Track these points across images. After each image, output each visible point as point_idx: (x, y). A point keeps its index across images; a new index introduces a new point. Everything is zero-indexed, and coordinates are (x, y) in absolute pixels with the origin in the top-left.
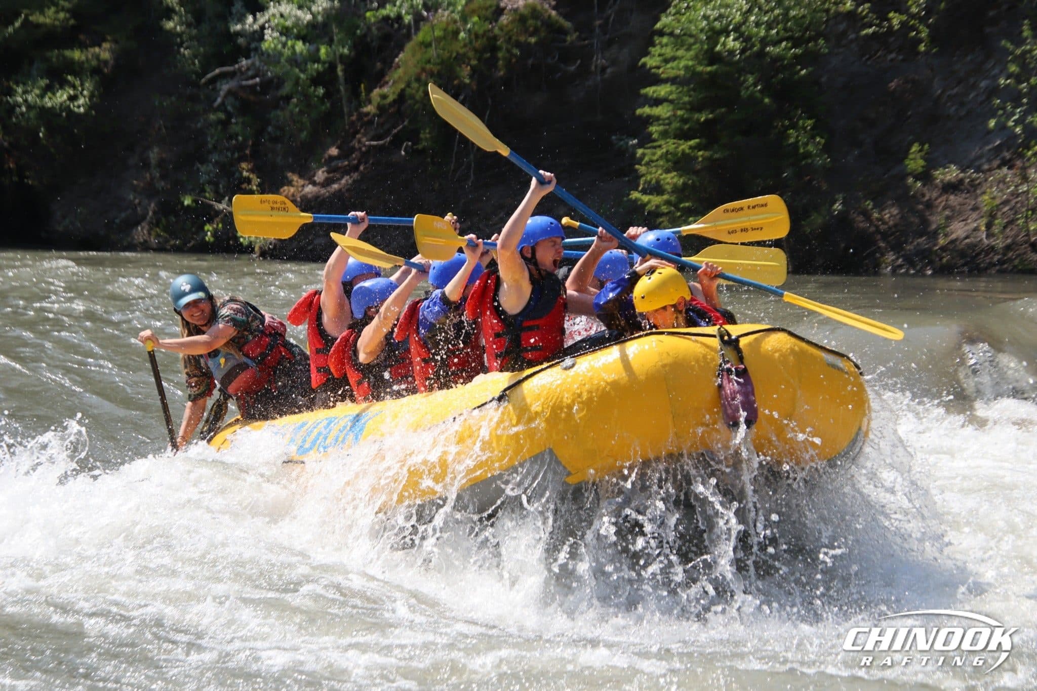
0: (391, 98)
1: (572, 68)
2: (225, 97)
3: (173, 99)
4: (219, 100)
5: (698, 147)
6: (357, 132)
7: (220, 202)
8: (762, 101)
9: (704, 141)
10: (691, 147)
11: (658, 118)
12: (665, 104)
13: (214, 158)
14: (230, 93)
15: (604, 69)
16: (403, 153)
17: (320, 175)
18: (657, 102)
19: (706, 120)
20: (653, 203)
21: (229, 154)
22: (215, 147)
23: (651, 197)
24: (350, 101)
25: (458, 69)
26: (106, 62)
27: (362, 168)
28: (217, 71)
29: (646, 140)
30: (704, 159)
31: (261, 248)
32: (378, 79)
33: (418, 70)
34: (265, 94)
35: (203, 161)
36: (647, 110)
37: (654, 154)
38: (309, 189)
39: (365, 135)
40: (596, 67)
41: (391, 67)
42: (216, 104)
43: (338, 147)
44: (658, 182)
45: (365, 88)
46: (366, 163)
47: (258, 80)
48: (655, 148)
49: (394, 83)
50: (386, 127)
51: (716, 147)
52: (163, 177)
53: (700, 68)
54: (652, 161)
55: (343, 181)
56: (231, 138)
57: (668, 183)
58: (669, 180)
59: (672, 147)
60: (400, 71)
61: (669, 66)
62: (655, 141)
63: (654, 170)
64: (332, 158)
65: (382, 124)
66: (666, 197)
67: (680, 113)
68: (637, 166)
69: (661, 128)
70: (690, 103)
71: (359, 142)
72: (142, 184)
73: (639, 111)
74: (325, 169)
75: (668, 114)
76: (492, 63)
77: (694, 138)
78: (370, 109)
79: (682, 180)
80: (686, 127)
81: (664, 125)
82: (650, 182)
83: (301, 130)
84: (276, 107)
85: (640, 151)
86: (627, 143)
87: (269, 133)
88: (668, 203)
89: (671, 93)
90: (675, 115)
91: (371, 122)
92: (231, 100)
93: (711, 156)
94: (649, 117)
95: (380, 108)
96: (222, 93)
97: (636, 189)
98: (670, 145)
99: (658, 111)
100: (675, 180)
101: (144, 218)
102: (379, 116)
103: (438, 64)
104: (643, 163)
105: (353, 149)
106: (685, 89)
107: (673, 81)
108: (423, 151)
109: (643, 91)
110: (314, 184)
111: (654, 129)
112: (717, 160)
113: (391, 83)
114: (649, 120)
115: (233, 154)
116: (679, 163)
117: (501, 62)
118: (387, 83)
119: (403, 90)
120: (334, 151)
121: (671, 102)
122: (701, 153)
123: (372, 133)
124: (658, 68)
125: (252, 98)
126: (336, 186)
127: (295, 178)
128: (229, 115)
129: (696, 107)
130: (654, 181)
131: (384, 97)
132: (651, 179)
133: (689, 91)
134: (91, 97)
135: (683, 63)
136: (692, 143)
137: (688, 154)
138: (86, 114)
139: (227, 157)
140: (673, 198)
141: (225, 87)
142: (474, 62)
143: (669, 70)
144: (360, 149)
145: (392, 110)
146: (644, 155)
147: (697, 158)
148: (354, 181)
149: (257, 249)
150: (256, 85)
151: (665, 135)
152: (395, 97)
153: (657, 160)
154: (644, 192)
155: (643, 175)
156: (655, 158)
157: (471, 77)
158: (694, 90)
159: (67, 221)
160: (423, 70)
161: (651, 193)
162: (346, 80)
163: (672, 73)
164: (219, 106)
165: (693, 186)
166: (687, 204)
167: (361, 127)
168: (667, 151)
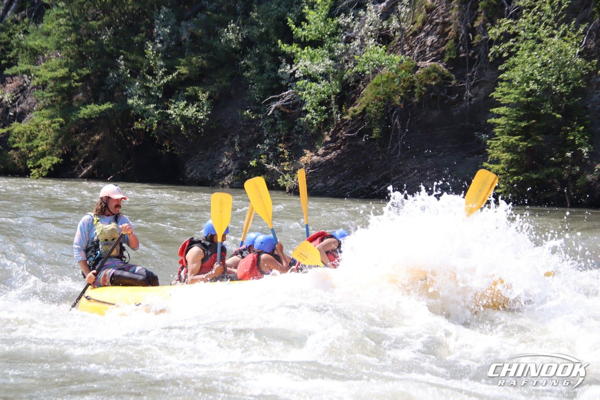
0: (358, 112)
1: (454, 98)
2: (274, 111)
3: (248, 111)
4: (271, 112)
5: (521, 140)
6: (341, 129)
7: (269, 164)
8: (555, 116)
9: (523, 137)
10: (516, 140)
11: (499, 125)
12: (503, 117)
13: (267, 141)
14: (276, 108)
15: (471, 99)
16: (364, 140)
17: (321, 151)
18: (499, 116)
19: (525, 126)
20: (495, 169)
21: (275, 139)
22: (268, 136)
23: (493, 165)
24: (337, 113)
25: (394, 98)
26: (215, 93)
27: (342, 148)
28: (270, 97)
29: (493, 136)
30: (524, 146)
31: (289, 188)
32: (352, 102)
33: (373, 98)
34: (294, 109)
35: (262, 143)
36: (493, 120)
37: (496, 143)
38: (315, 158)
39: (344, 131)
40: (466, 97)
41: (359, 96)
42: (269, 114)
43: (330, 137)
44: (498, 158)
45: (345, 107)
46: (345, 145)
47: (291, 102)
48: (496, 140)
49: (360, 104)
50: (356, 126)
51: (530, 140)
52: (241, 151)
53: (522, 99)
54: (495, 147)
55: (333, 154)
56: (276, 131)
57: (503, 159)
58: (504, 157)
59: (506, 140)
60: (364, 98)
61: (505, 97)
62: (497, 136)
63: (496, 151)
64: (327, 142)
65: (354, 126)
66: (502, 165)
67: (511, 122)
68: (487, 150)
69: (501, 130)
70: (516, 117)
71: (342, 134)
72: (231, 154)
73: (489, 121)
74: (324, 147)
75: (505, 122)
76: (411, 95)
77: (518, 135)
78: (347, 117)
79: (511, 157)
80: (514, 129)
81: (502, 128)
82: (494, 158)
83: (312, 128)
84: (300, 116)
85: (489, 141)
86: (482, 137)
87: (296, 129)
88: (503, 169)
89: (506, 111)
90: (508, 123)
91: (347, 124)
92: (277, 112)
93: (527, 145)
94: (494, 123)
95: (352, 117)
96: (273, 109)
97: (486, 161)
98: (504, 138)
99: (498, 121)
100: (507, 157)
101: (230, 171)
102: (352, 121)
103: (384, 95)
104: (490, 147)
105: (338, 138)
106: (514, 110)
107: (507, 105)
108: (375, 139)
109: (491, 110)
110: (318, 155)
111: (497, 130)
112: (529, 147)
113: (358, 104)
114: (494, 125)
115: (277, 140)
116: (509, 148)
117: (416, 95)
118: (357, 104)
119: (365, 108)
120: (328, 139)
121: (506, 116)
122: (521, 143)
123: (348, 130)
124: (500, 98)
125: (287, 111)
126: (328, 157)
127: (308, 152)
128: (276, 120)
129: (520, 119)
130: (496, 157)
131: (355, 111)
132: (494, 156)
133: (516, 111)
134: (207, 111)
135: (513, 96)
136: (517, 138)
137: (514, 144)
138: (204, 119)
139: (274, 141)
140: (505, 166)
141: (274, 106)
142: (402, 94)
143: (506, 100)
144: (342, 137)
145: (359, 118)
146: (491, 143)
147: (519, 145)
148: (338, 154)
149: (287, 188)
150: (289, 104)
151: (502, 133)
152: (361, 111)
153: (498, 146)
154: (490, 163)
155: (490, 154)
156: (496, 145)
157: (401, 101)
158: (519, 110)
159: (193, 172)
160: (376, 98)
161: (494, 164)
162: (336, 103)
163: (507, 101)
164: (271, 115)
165: (517, 160)
166: (513, 170)
167: (343, 126)
168: (503, 142)
